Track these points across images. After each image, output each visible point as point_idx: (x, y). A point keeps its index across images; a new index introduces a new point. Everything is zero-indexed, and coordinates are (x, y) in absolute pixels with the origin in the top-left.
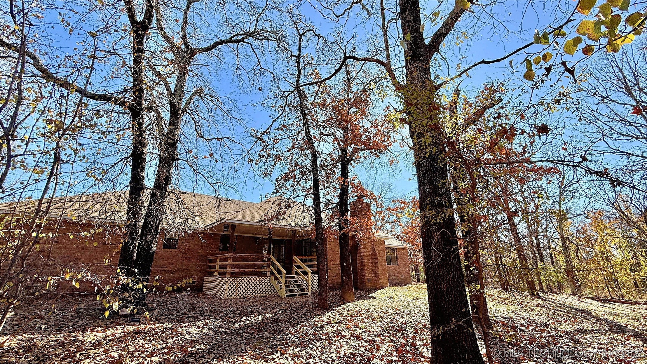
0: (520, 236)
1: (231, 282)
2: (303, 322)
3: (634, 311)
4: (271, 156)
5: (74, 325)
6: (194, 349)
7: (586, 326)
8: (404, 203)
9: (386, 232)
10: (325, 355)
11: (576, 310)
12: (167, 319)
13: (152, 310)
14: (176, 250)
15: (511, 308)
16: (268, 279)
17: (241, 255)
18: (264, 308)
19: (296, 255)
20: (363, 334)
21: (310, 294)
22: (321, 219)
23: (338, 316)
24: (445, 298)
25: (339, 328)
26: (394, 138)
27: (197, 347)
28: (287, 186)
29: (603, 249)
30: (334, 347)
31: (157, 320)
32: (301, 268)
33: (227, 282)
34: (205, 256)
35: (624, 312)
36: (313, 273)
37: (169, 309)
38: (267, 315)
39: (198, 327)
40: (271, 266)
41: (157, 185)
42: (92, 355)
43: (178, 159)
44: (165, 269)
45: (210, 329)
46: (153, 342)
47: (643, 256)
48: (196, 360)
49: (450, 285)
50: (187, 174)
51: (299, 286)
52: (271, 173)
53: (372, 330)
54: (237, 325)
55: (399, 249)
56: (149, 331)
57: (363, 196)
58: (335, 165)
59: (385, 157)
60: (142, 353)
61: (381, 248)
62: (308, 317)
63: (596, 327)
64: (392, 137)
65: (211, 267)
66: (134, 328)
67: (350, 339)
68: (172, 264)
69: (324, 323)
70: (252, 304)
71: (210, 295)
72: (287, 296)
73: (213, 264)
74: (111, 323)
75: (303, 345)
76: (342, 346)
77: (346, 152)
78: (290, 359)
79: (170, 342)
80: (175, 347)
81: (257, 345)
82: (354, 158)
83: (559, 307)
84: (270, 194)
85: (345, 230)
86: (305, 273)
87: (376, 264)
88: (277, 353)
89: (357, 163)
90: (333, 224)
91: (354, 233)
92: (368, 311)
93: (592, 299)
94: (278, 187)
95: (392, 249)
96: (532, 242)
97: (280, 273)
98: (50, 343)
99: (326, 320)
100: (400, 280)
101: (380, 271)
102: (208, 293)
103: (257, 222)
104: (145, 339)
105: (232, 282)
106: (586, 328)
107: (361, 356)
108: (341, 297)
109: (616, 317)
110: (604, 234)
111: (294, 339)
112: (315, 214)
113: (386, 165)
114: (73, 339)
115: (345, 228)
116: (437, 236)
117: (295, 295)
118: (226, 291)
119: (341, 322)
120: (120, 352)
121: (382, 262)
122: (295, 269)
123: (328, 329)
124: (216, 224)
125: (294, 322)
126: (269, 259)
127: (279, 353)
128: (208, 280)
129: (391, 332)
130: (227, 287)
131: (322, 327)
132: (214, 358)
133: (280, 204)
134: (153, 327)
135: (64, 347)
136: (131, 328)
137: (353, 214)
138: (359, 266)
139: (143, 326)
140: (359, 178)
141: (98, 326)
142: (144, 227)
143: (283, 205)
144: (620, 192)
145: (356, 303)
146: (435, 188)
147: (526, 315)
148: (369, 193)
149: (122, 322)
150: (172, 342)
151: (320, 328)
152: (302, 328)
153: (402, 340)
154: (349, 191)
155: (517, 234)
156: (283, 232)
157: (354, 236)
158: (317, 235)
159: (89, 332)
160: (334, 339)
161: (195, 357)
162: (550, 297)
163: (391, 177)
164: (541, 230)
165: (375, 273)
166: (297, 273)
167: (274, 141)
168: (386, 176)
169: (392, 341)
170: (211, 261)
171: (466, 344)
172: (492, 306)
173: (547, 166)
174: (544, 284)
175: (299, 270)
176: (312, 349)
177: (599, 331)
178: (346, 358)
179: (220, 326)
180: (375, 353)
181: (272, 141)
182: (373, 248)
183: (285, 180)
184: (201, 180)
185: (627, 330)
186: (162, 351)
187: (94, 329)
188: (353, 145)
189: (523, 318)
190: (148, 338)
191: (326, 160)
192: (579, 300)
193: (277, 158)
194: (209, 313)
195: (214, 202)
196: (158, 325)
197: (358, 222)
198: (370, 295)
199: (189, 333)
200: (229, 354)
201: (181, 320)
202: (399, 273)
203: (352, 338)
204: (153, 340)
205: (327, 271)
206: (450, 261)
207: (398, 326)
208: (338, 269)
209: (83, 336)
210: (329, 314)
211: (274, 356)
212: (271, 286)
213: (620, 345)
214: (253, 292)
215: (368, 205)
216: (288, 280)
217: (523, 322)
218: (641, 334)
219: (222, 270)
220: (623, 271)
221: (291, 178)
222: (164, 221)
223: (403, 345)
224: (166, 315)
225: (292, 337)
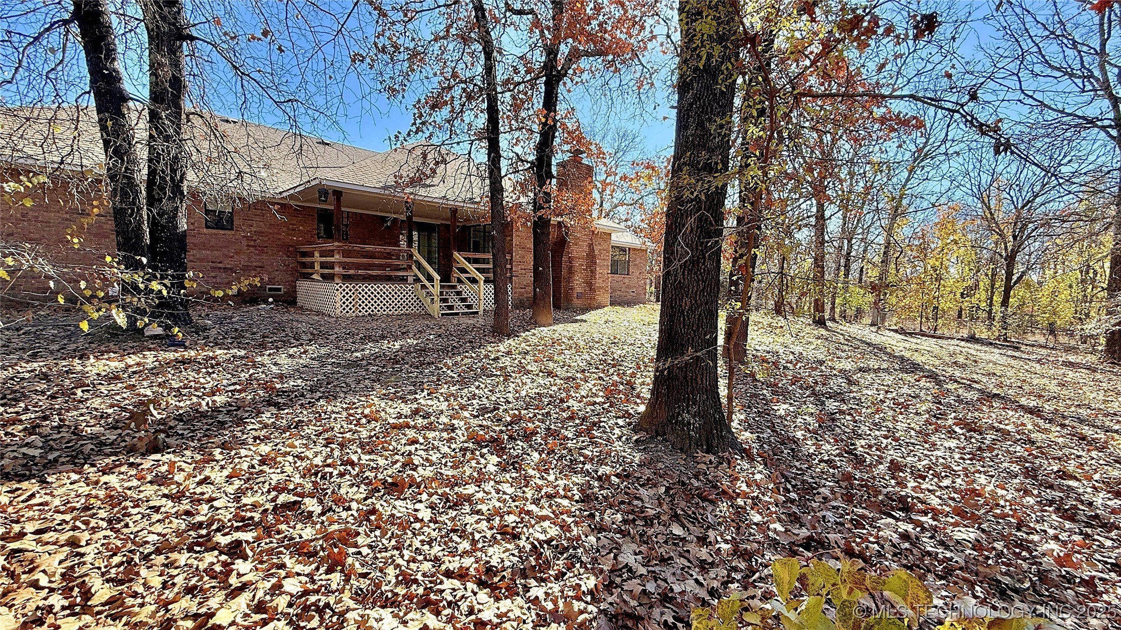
0: (827, 238)
1: (344, 290)
2: (467, 352)
3: (942, 347)
4: (402, 49)
5: (63, 349)
6: (285, 385)
7: (873, 364)
8: (653, 169)
9: (617, 221)
10: (498, 395)
11: (869, 344)
12: (235, 344)
13: (206, 329)
14: (233, 232)
15: (781, 340)
16: (410, 287)
17: (358, 247)
18: (404, 330)
19: (459, 251)
20: (559, 369)
21: (481, 313)
22: (502, 190)
23: (523, 345)
24: (684, 319)
25: (523, 361)
26: (652, 32)
27: (292, 383)
28: (438, 120)
29: (937, 263)
30: (513, 385)
31: (216, 344)
32: (467, 272)
33: (337, 290)
34: (291, 246)
35: (928, 349)
36: (487, 281)
37: (236, 330)
38: (409, 341)
39: (291, 356)
40: (414, 267)
41: (157, 96)
42: (106, 392)
43: (192, 38)
44: (220, 265)
45: (312, 359)
46: (215, 376)
47: (987, 275)
48: (291, 400)
49: (696, 301)
50: (221, 75)
51: (463, 300)
52: (404, 90)
53: (573, 364)
54: (358, 354)
55: (635, 249)
56: (203, 359)
57: (582, 153)
58: (533, 84)
59: (630, 75)
60: (196, 390)
61: (605, 246)
62: (474, 345)
63: (885, 366)
64: (648, 29)
65: (304, 265)
66: (176, 355)
67: (538, 375)
68: (232, 257)
69: (500, 354)
70: (383, 325)
71: (311, 310)
72: (443, 315)
73: (309, 259)
74: (132, 348)
75: (463, 382)
76: (524, 384)
77: (556, 55)
78: (442, 399)
79: (244, 376)
80: (254, 382)
81: (391, 382)
82: (570, 72)
83: (847, 340)
84: (404, 134)
85: (543, 211)
86: (474, 281)
87: (593, 272)
88: (422, 391)
89: (577, 83)
90: (523, 200)
91: (559, 219)
92: (571, 338)
93: (896, 331)
94: (418, 121)
95: (623, 250)
96: (841, 248)
97: (430, 279)
98: (22, 375)
99: (503, 350)
100: (630, 297)
101: (599, 282)
102: (307, 306)
103: (382, 188)
104: (198, 372)
105: (347, 290)
106: (871, 366)
107: (551, 396)
108: (531, 318)
109: (916, 354)
110: (949, 241)
111: (451, 374)
112: (490, 178)
113: (631, 93)
114: (65, 369)
115: (543, 208)
116: (691, 221)
117: (457, 314)
118: (338, 305)
119: (527, 353)
120: (155, 389)
121: (603, 270)
122: (456, 274)
123: (506, 361)
124: (301, 188)
125: (453, 351)
126: (411, 256)
127: (426, 392)
128: (303, 286)
129: (601, 367)
130: (338, 299)
131: (496, 359)
132: (320, 398)
133: (425, 156)
134: (211, 354)
135: (49, 381)
136: (171, 356)
137: (562, 184)
138: (564, 272)
139: (193, 353)
140: (578, 114)
141: (108, 352)
142: (150, 183)
143: (429, 156)
144: (1001, 174)
145: (555, 327)
146: (704, 136)
147: (798, 349)
148: (593, 147)
149: (152, 346)
150: (247, 376)
151: (494, 360)
152: (466, 360)
153: (616, 378)
154: (557, 141)
155: (822, 234)
156: (432, 208)
157: (559, 223)
158: (493, 217)
159: (92, 360)
160: (513, 375)
161: (289, 396)
162: (840, 327)
163: (637, 118)
164: (860, 231)
165: (590, 285)
166: (460, 281)
167: (406, 15)
168: (629, 114)
169: (600, 378)
170: (304, 254)
171: (702, 381)
172: (755, 337)
173: (907, 114)
174: (837, 310)
175: (463, 276)
176: (478, 388)
177: (886, 370)
178: (528, 399)
179: (329, 356)
180: (572, 393)
181: (401, 14)
182: (591, 246)
183: (433, 107)
184: (255, 93)
185: (922, 370)
186: (232, 388)
187: (102, 355)
188: (570, 40)
189: (792, 353)
190: (204, 370)
191: (516, 71)
192: (876, 332)
193: (415, 55)
194: (311, 337)
195: (289, 142)
196: (218, 352)
197: (567, 198)
198: (578, 318)
199: (276, 364)
200: (346, 393)
201: (260, 345)
202: (628, 287)
203: (541, 374)
204: (214, 373)
205: (511, 278)
206: (704, 264)
207: (613, 359)
208: (530, 277)
209: (84, 366)
210: (511, 341)
211: (417, 396)
212: (415, 298)
213: (906, 386)
214: (384, 308)
215: (590, 169)
216: (445, 291)
217: (791, 357)
218: (937, 375)
219: (326, 271)
220: (952, 295)
221: (446, 103)
222: (191, 175)
223: (615, 384)
224: (232, 338)
225: (449, 372)
